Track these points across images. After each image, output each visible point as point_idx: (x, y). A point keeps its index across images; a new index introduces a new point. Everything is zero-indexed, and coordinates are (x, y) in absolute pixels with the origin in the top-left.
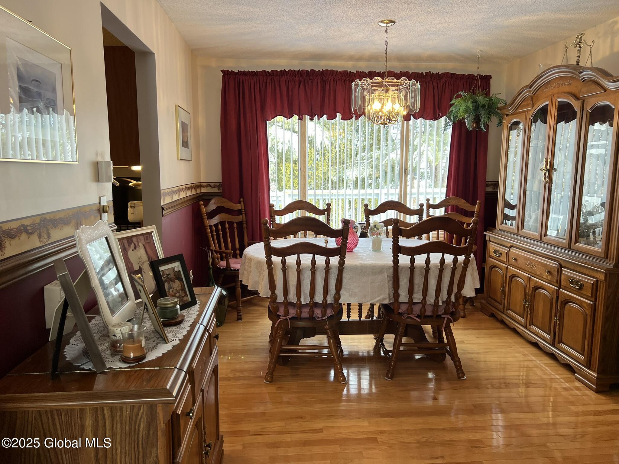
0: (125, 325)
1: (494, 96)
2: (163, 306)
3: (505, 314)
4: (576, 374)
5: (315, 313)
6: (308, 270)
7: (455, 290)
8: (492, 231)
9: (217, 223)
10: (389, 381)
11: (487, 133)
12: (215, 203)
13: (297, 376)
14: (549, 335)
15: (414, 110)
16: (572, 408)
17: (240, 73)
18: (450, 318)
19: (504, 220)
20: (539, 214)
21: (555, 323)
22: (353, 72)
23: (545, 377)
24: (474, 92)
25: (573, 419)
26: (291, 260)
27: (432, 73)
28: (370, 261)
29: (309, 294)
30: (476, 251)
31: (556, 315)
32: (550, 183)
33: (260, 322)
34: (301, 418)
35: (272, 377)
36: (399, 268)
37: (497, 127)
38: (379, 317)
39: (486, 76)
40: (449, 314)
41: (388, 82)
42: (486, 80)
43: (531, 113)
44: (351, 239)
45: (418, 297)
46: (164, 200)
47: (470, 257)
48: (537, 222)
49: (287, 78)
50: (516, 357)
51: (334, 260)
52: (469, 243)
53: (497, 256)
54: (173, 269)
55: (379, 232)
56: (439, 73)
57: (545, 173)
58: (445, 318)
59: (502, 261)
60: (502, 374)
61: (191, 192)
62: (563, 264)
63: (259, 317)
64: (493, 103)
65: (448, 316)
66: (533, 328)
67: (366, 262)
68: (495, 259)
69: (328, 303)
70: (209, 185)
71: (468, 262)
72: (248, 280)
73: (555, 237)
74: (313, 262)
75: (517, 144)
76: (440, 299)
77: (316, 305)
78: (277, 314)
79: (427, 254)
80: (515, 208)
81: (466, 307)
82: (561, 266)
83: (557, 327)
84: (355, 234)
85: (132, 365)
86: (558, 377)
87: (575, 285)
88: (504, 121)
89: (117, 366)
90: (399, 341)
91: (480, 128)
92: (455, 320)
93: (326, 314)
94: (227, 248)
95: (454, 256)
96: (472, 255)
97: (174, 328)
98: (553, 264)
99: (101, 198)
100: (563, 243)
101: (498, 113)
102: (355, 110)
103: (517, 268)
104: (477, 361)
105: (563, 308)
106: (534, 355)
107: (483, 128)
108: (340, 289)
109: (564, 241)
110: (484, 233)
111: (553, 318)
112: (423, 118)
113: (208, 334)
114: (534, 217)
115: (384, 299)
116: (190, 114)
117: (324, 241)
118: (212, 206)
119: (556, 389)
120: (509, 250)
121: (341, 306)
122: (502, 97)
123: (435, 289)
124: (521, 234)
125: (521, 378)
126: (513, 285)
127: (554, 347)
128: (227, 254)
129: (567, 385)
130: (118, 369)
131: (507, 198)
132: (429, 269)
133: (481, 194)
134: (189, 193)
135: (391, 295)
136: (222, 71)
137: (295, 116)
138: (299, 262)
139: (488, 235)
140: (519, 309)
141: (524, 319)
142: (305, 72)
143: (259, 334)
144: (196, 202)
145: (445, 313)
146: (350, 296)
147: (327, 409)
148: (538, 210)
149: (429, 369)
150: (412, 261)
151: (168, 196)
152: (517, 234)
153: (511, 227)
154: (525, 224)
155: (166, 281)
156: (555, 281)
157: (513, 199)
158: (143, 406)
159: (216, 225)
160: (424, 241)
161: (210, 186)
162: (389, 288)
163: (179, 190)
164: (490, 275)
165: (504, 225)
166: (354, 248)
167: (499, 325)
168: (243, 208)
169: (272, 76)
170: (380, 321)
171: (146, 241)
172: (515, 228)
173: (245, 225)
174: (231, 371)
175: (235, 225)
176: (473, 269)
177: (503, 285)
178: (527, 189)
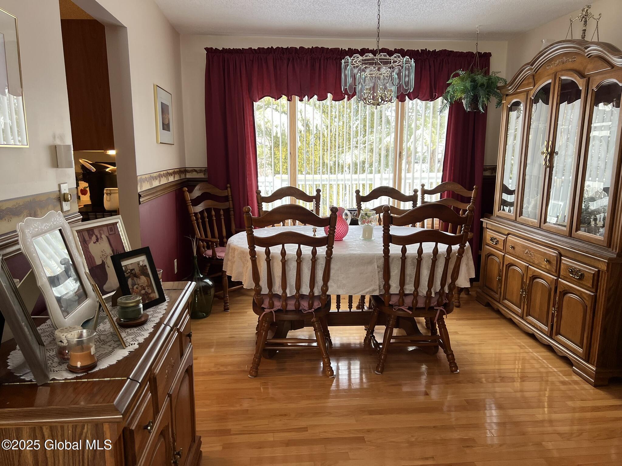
0: (74, 329)
1: (493, 74)
2: (123, 305)
3: (501, 304)
4: (573, 367)
5: (301, 305)
6: (294, 261)
7: (449, 280)
8: (488, 217)
9: (203, 210)
10: (379, 375)
11: (485, 115)
12: (200, 189)
13: (283, 370)
14: (547, 326)
15: (408, 89)
16: (570, 403)
17: (225, 51)
18: (443, 310)
19: (502, 206)
20: (538, 199)
21: (553, 314)
22: (345, 49)
23: (542, 370)
24: (472, 71)
25: (569, 415)
26: (276, 250)
27: (429, 50)
28: (360, 250)
29: (294, 286)
30: (473, 238)
31: (554, 306)
32: (551, 167)
33: (247, 313)
34: (285, 415)
35: (257, 372)
36: (390, 258)
37: (496, 108)
38: (370, 308)
39: (485, 53)
40: (442, 306)
41: (380, 59)
42: (486, 58)
43: (532, 93)
44: (341, 228)
45: (409, 288)
46: (141, 187)
47: (465, 246)
48: (536, 208)
49: (274, 57)
50: (512, 349)
51: (321, 250)
52: (464, 232)
53: (494, 243)
54: (138, 263)
55: (370, 220)
56: (435, 50)
57: (546, 157)
58: (437, 310)
59: (499, 249)
60: (497, 367)
61: (174, 177)
62: (563, 252)
63: (246, 308)
64: (492, 82)
65: (441, 308)
66: (530, 318)
67: (355, 252)
68: (492, 246)
69: (316, 294)
70: (194, 170)
71: (463, 252)
72: (231, 270)
73: (554, 224)
74: (299, 253)
75: (517, 127)
76: (432, 290)
77: (303, 296)
78: (262, 306)
79: (419, 243)
80: (514, 193)
81: (461, 296)
82: (561, 255)
83: (555, 319)
84: (344, 222)
85: (79, 375)
86: (555, 370)
87: (575, 275)
88: (503, 102)
89: (62, 376)
90: (389, 333)
91: (478, 109)
92: (449, 312)
93: (313, 306)
94: (213, 236)
95: (448, 245)
96: (467, 244)
97: (135, 329)
98: (553, 253)
99: (61, 185)
100: (564, 230)
101: (498, 93)
102: (346, 90)
103: (515, 257)
104: (472, 353)
105: (562, 299)
106: (531, 347)
107: (481, 109)
108: (328, 281)
109: (564, 229)
110: (481, 220)
111: (550, 309)
112: (418, 98)
113: (177, 333)
114: (533, 203)
115: (374, 290)
116: (171, 94)
117: (313, 230)
118: (197, 193)
119: (553, 383)
120: (507, 237)
121: (329, 298)
122: (503, 75)
123: (427, 280)
124: (519, 221)
125: (516, 371)
126: (510, 274)
127: (552, 338)
128: (212, 242)
129: (566, 379)
130: (63, 380)
131: (505, 183)
132: (422, 259)
133: (478, 179)
134: (171, 179)
135: (381, 286)
136: (206, 49)
137: (284, 96)
138: (283, 253)
139: (485, 222)
140: (515, 298)
141: (520, 309)
142: (294, 49)
143: (246, 325)
144: (179, 188)
145: (438, 305)
146: (339, 287)
147: (313, 405)
148: (537, 196)
149: (421, 362)
150: (404, 251)
151: (146, 182)
152: (515, 221)
153: (509, 213)
154: (524, 210)
155: (129, 277)
156: (553, 270)
157: (511, 184)
158: (87, 425)
159: (202, 213)
160: (418, 228)
161: (196, 171)
162: (379, 279)
163: (160, 176)
164: (486, 263)
165: (501, 211)
166: (344, 237)
167: (494, 315)
168: (230, 195)
169: (258, 53)
170: (371, 312)
171: (111, 233)
172: (513, 214)
173: (232, 212)
174: (215, 365)
175: (222, 212)
176: (468, 258)
177: (500, 274)
178: (526, 174)
